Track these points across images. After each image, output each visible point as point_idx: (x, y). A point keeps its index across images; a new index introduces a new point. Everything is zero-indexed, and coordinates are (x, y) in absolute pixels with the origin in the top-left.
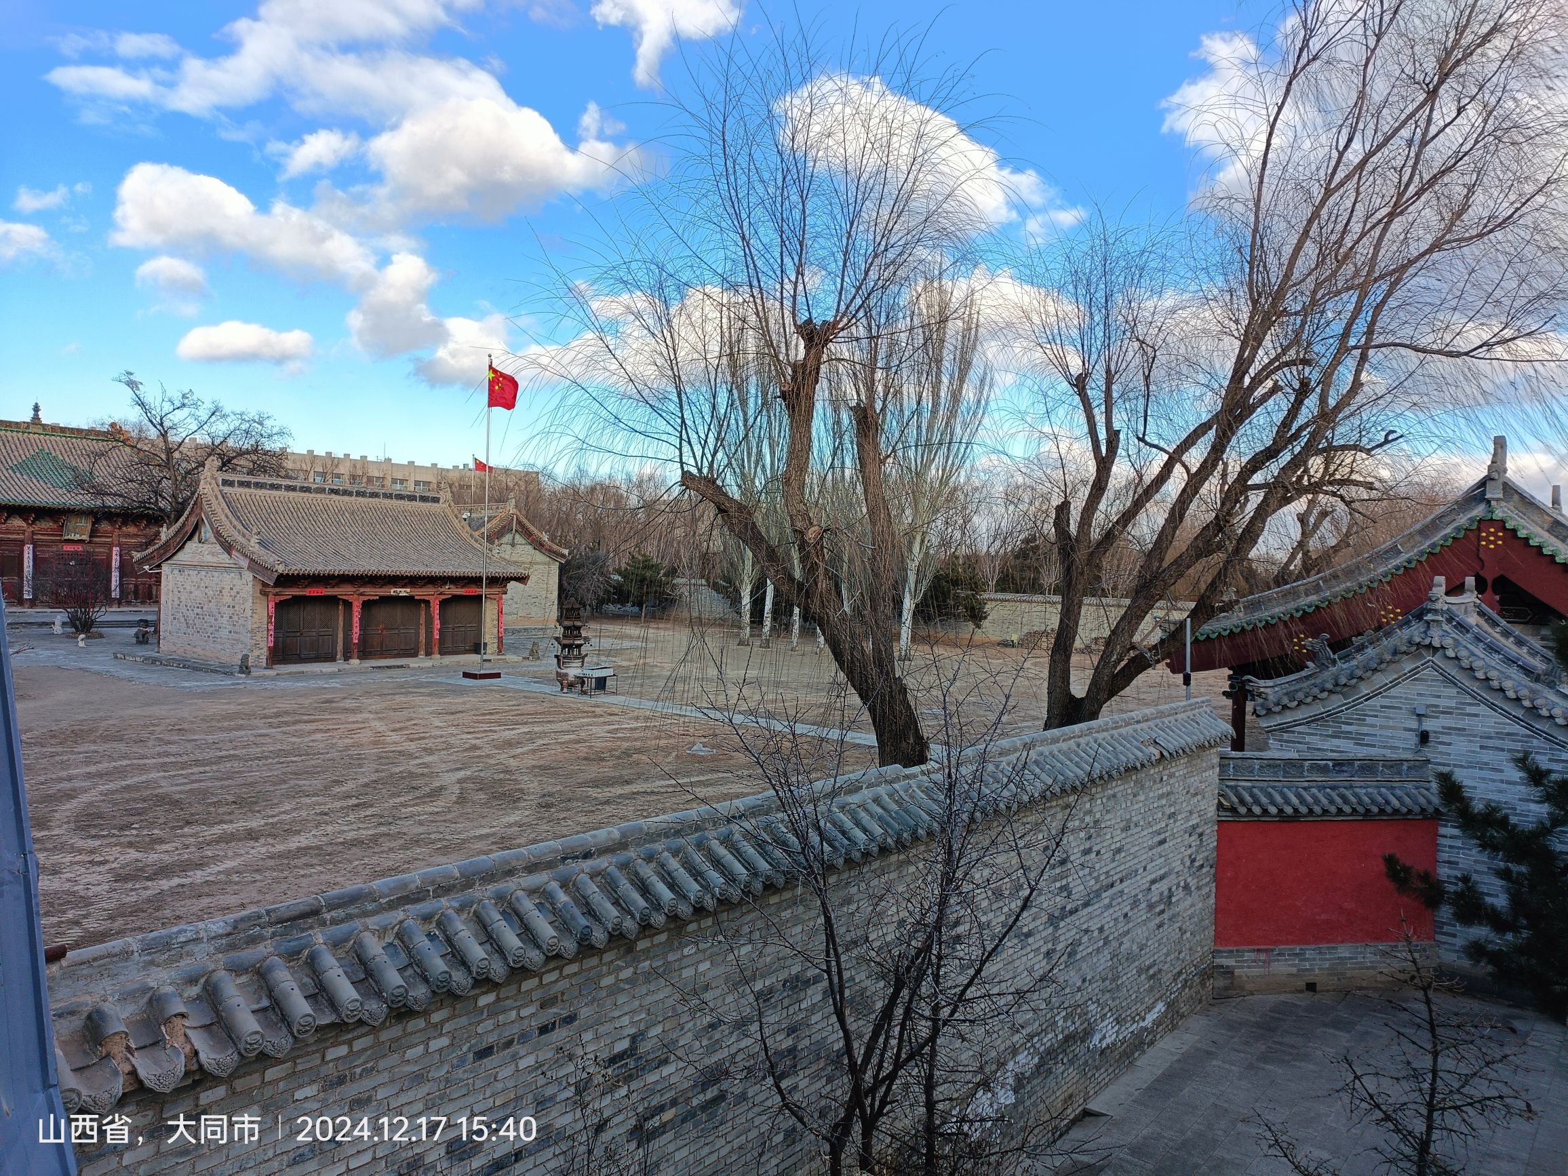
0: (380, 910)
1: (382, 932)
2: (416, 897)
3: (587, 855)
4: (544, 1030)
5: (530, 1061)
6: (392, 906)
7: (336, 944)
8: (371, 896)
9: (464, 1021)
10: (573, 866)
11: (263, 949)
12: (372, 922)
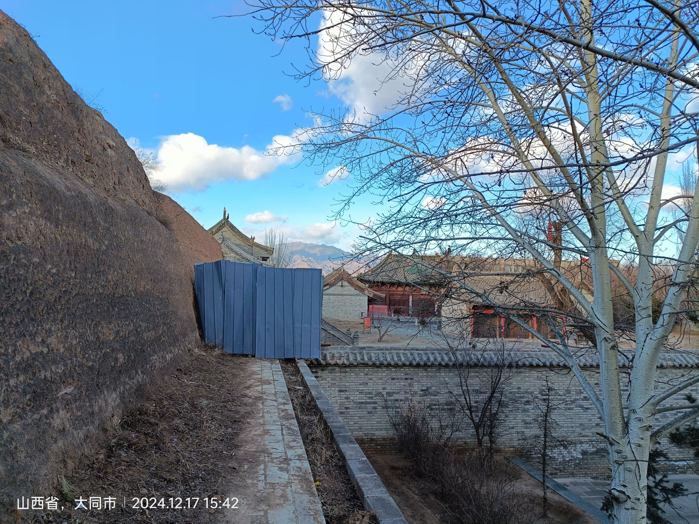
0: (375, 350)
1: (375, 354)
2: (382, 349)
3: (417, 350)
4: (406, 379)
5: (403, 384)
6: (377, 350)
7: (368, 353)
8: (374, 348)
9: (389, 372)
10: (413, 351)
11: (356, 351)
12: (373, 352)
